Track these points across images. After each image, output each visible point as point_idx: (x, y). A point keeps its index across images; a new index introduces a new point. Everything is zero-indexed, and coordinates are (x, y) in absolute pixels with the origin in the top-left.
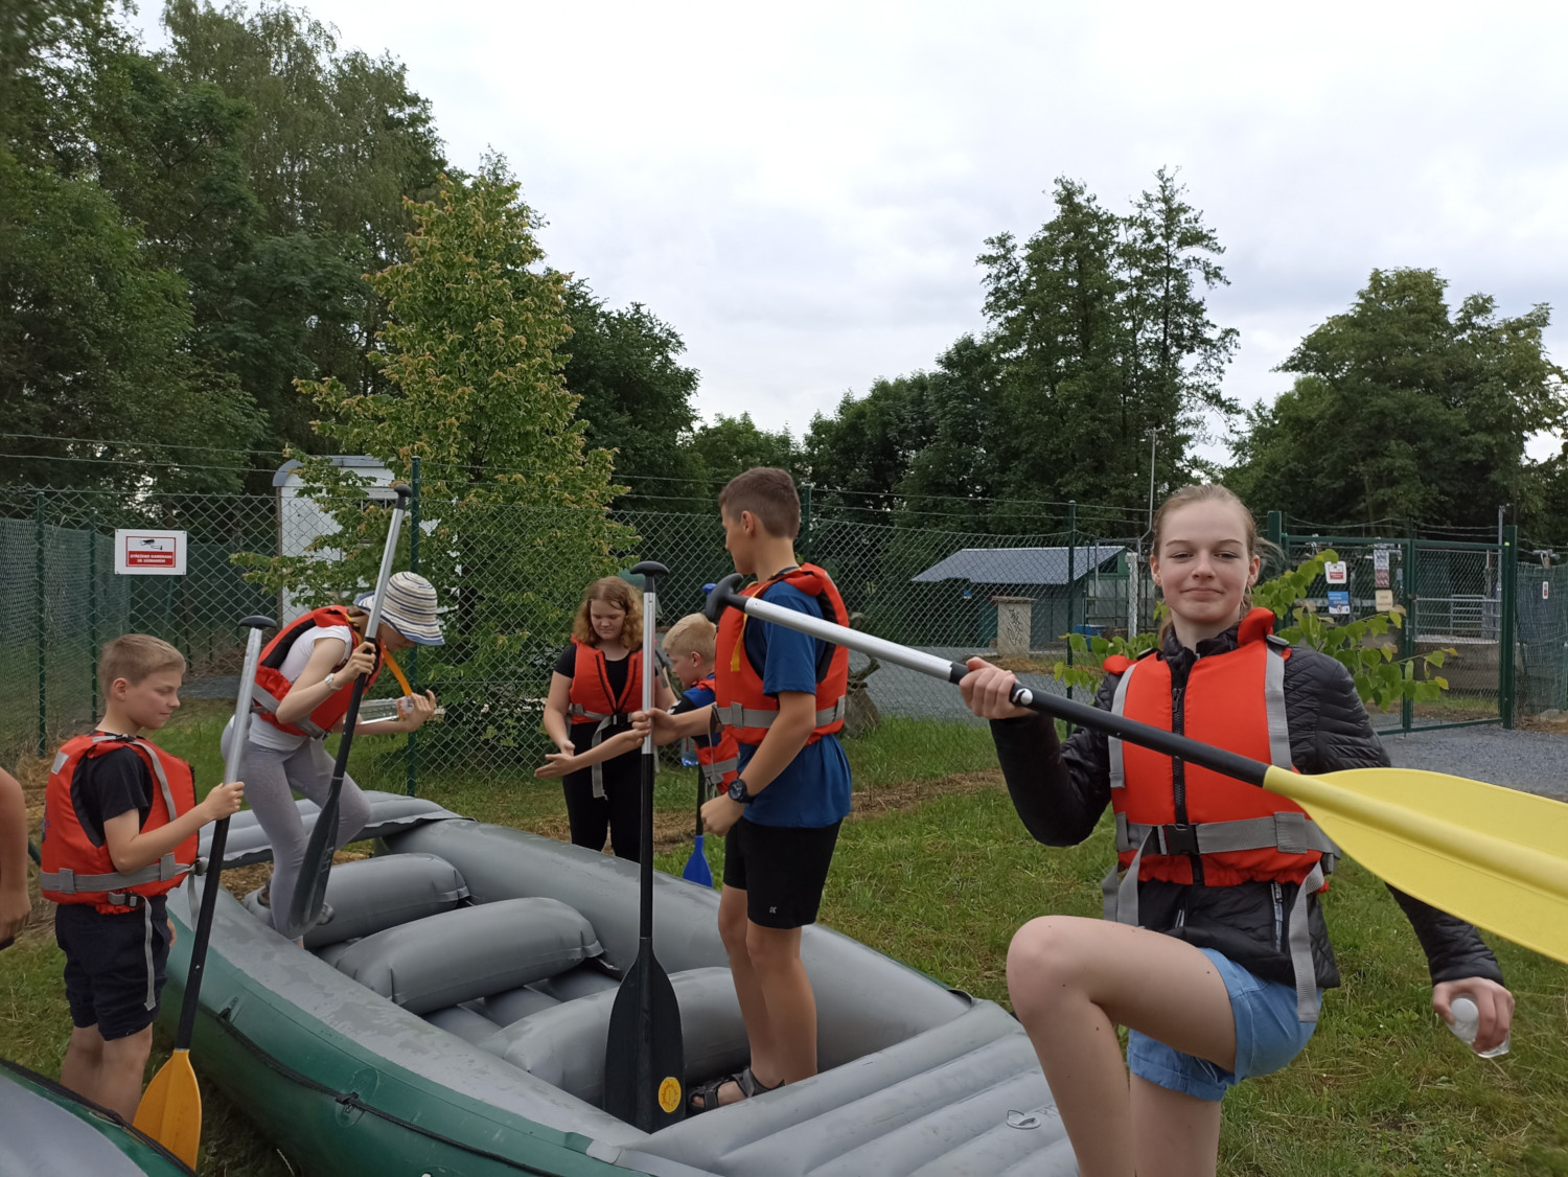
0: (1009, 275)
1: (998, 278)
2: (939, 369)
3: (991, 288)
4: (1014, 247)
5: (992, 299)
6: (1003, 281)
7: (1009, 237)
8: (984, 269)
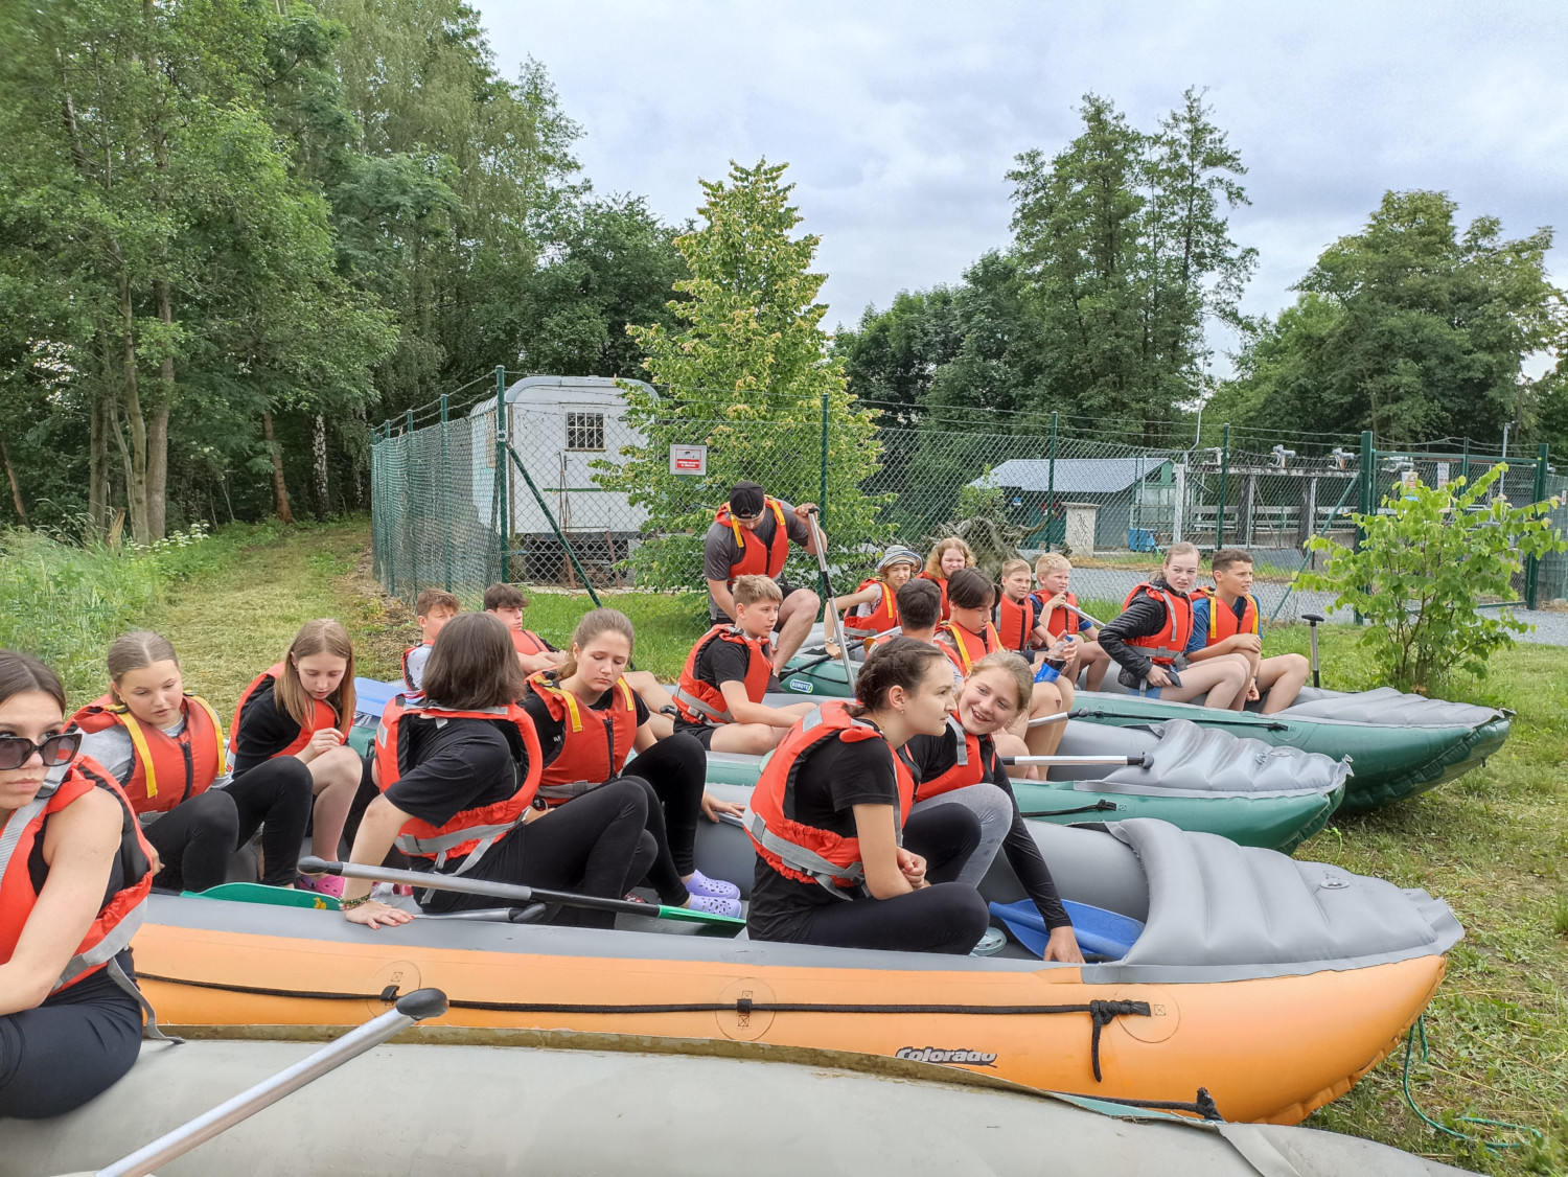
0: (1036, 192)
1: (1026, 195)
2: (964, 283)
4: (1043, 164)
5: (1019, 215)
6: (1030, 197)
7: (1038, 154)
8: (1014, 185)
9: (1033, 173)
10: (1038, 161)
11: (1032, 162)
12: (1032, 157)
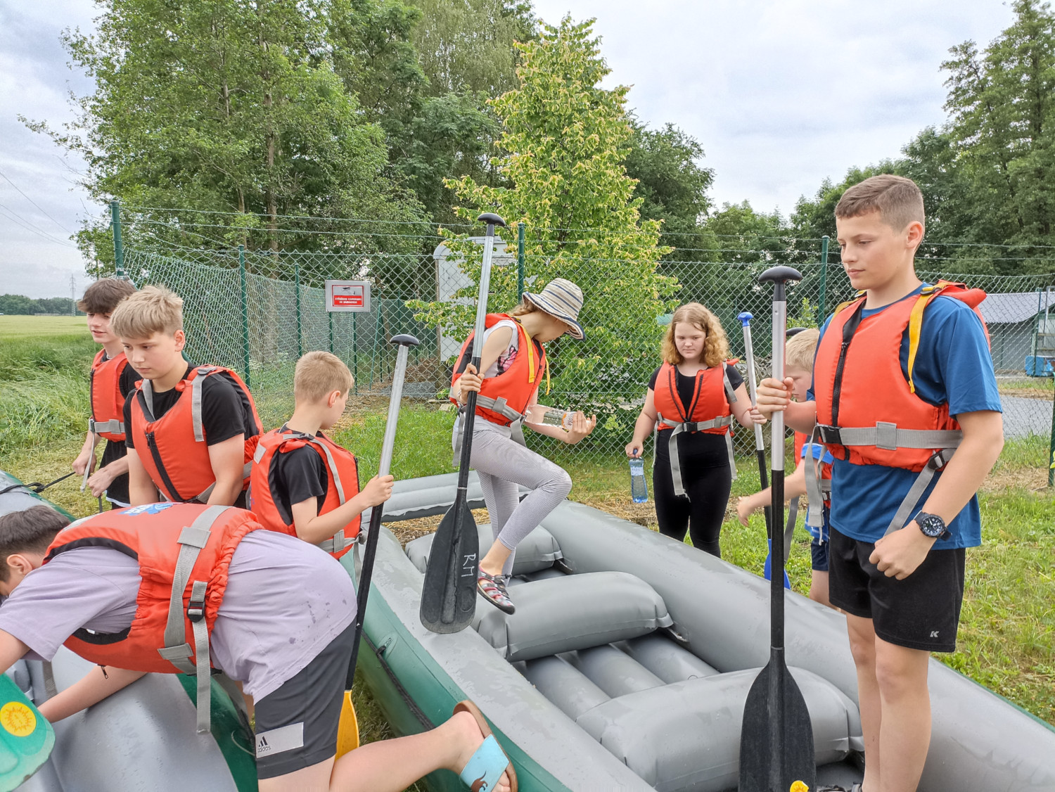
0: (970, 75)
1: (959, 79)
2: (904, 157)
3: (952, 88)
4: (975, 52)
5: (953, 97)
6: (963, 81)
7: (971, 45)
8: (948, 73)
9: (966, 62)
10: (971, 50)
11: (966, 53)
12: (965, 48)
